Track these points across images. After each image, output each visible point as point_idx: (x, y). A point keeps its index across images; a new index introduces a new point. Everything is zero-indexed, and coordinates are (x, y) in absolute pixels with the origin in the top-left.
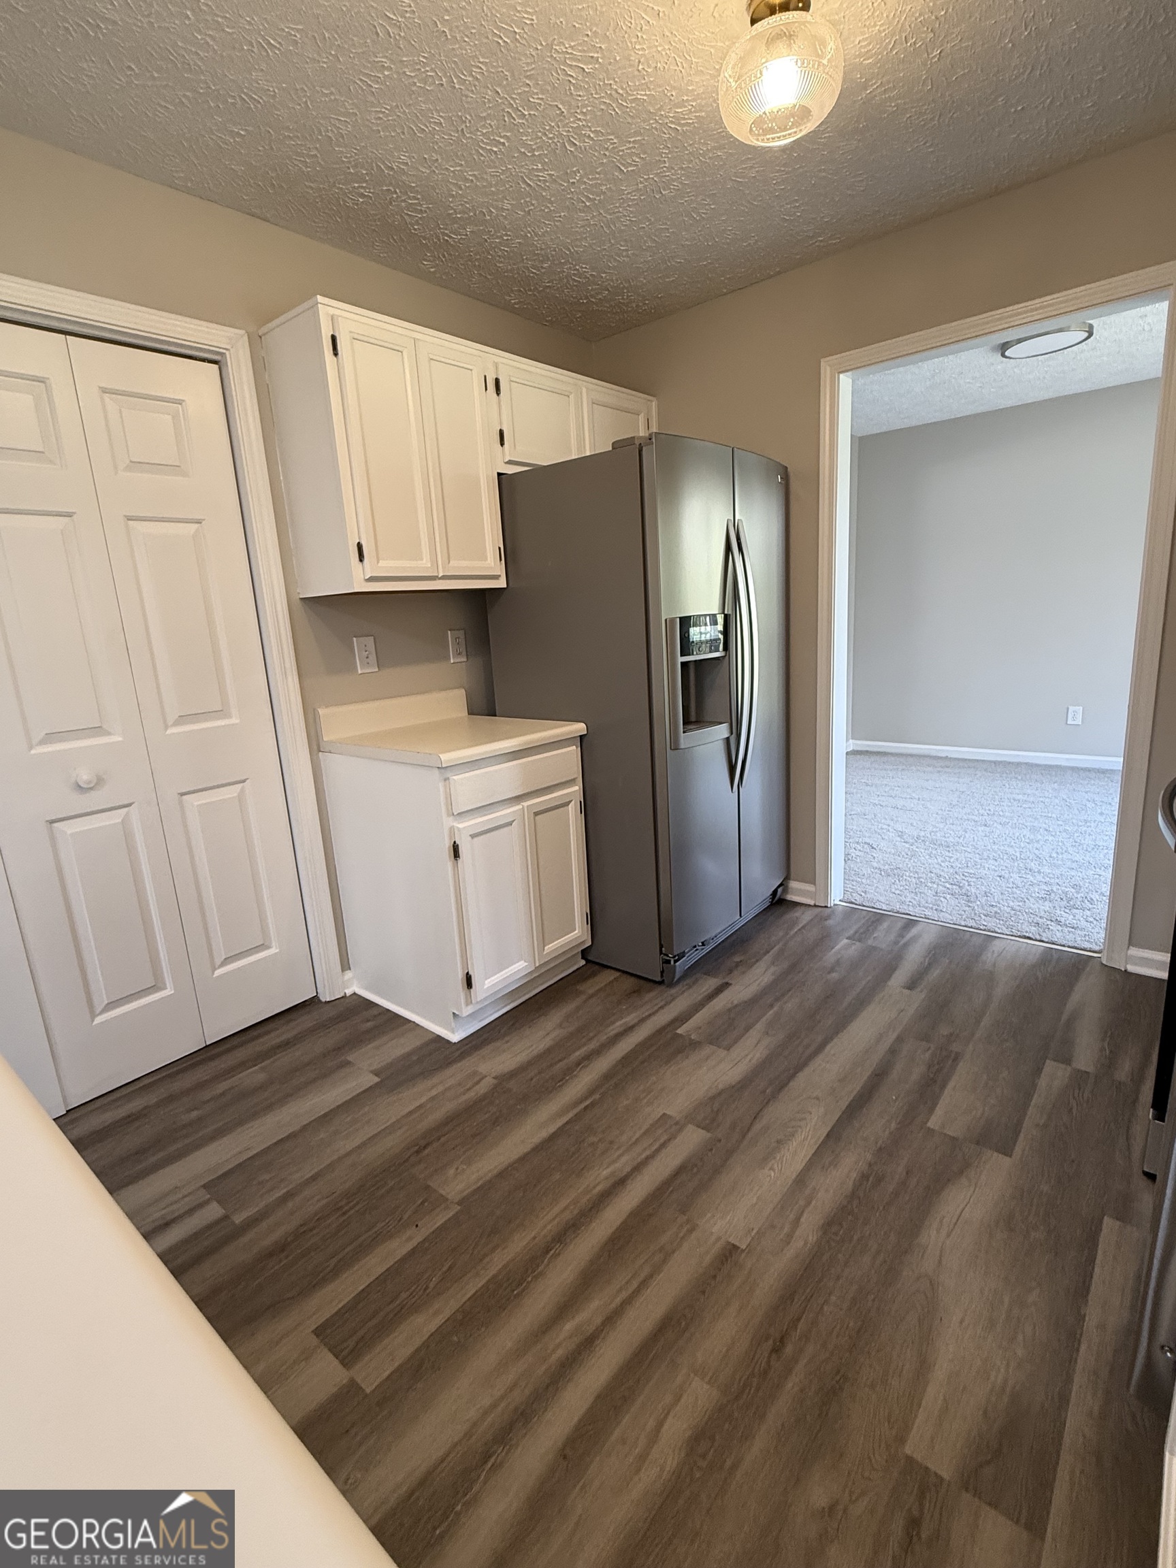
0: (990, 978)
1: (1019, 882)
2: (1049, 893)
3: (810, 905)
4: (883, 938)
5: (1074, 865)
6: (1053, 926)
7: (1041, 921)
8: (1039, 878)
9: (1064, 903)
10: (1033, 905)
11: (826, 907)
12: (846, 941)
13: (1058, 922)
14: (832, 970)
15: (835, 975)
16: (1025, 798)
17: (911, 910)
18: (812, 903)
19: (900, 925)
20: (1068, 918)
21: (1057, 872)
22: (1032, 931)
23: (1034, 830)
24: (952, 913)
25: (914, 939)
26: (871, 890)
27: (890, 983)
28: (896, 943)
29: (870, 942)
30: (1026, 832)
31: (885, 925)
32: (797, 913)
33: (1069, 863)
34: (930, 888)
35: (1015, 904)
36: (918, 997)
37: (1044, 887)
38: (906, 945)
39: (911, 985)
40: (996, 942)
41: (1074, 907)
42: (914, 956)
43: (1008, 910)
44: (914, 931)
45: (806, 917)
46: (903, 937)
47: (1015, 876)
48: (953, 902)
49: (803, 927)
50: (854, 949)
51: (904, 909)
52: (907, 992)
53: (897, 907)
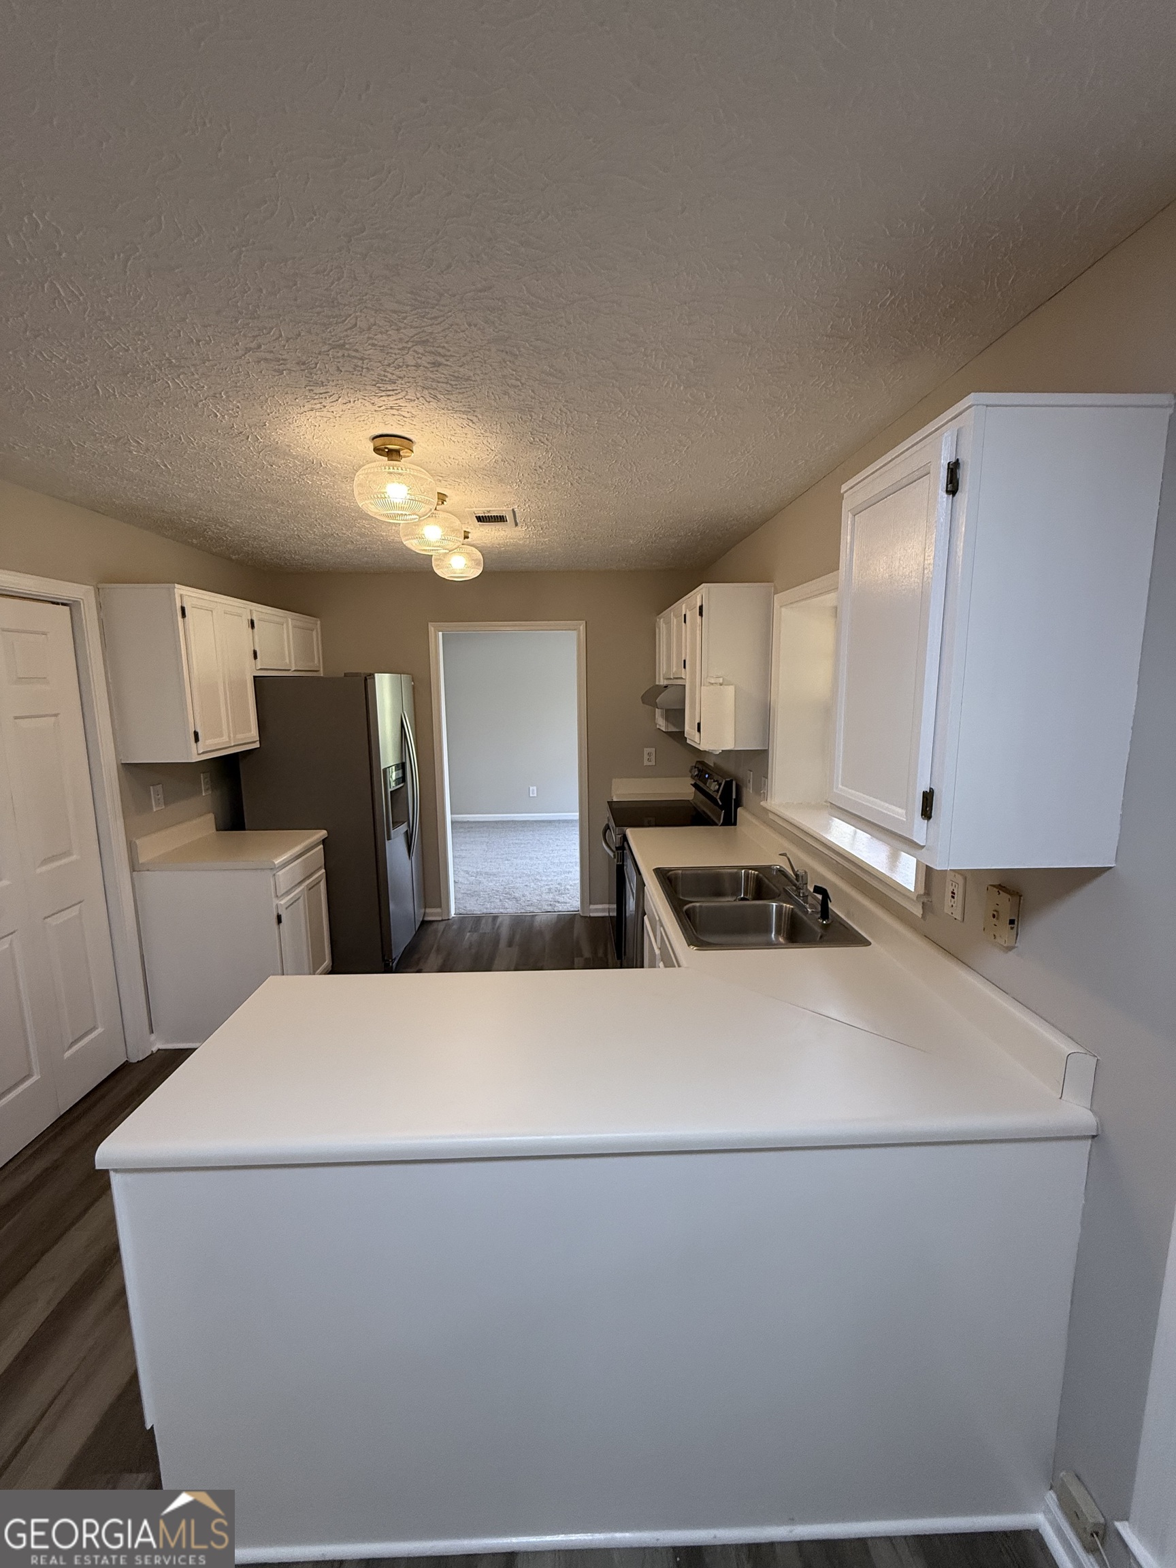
0: (541, 933)
1: (535, 887)
2: (550, 889)
3: (439, 921)
4: (485, 927)
5: (555, 874)
6: (557, 904)
7: (552, 903)
8: (543, 883)
9: (557, 893)
10: (545, 896)
11: (449, 919)
12: (468, 934)
13: (559, 902)
14: (470, 948)
15: (473, 951)
16: (520, 841)
17: (492, 911)
18: (440, 919)
19: (490, 920)
20: (561, 899)
21: (550, 879)
22: (549, 908)
23: (531, 858)
24: (511, 908)
25: (501, 923)
26: (467, 905)
27: (500, 946)
28: (493, 928)
29: (481, 931)
30: (528, 861)
31: (484, 921)
32: (435, 925)
33: (553, 873)
34: (497, 898)
35: (538, 898)
36: (515, 950)
37: (547, 887)
38: (499, 927)
39: (510, 944)
40: (537, 917)
41: (562, 894)
42: (505, 932)
43: (536, 901)
44: (499, 920)
45: (441, 926)
46: (495, 925)
47: (532, 884)
48: (510, 903)
49: (443, 932)
50: (475, 936)
51: (489, 911)
52: (509, 948)
53: (485, 911)
